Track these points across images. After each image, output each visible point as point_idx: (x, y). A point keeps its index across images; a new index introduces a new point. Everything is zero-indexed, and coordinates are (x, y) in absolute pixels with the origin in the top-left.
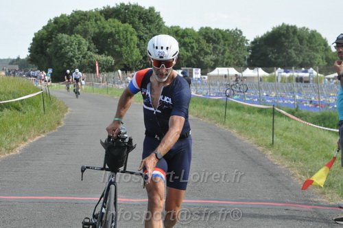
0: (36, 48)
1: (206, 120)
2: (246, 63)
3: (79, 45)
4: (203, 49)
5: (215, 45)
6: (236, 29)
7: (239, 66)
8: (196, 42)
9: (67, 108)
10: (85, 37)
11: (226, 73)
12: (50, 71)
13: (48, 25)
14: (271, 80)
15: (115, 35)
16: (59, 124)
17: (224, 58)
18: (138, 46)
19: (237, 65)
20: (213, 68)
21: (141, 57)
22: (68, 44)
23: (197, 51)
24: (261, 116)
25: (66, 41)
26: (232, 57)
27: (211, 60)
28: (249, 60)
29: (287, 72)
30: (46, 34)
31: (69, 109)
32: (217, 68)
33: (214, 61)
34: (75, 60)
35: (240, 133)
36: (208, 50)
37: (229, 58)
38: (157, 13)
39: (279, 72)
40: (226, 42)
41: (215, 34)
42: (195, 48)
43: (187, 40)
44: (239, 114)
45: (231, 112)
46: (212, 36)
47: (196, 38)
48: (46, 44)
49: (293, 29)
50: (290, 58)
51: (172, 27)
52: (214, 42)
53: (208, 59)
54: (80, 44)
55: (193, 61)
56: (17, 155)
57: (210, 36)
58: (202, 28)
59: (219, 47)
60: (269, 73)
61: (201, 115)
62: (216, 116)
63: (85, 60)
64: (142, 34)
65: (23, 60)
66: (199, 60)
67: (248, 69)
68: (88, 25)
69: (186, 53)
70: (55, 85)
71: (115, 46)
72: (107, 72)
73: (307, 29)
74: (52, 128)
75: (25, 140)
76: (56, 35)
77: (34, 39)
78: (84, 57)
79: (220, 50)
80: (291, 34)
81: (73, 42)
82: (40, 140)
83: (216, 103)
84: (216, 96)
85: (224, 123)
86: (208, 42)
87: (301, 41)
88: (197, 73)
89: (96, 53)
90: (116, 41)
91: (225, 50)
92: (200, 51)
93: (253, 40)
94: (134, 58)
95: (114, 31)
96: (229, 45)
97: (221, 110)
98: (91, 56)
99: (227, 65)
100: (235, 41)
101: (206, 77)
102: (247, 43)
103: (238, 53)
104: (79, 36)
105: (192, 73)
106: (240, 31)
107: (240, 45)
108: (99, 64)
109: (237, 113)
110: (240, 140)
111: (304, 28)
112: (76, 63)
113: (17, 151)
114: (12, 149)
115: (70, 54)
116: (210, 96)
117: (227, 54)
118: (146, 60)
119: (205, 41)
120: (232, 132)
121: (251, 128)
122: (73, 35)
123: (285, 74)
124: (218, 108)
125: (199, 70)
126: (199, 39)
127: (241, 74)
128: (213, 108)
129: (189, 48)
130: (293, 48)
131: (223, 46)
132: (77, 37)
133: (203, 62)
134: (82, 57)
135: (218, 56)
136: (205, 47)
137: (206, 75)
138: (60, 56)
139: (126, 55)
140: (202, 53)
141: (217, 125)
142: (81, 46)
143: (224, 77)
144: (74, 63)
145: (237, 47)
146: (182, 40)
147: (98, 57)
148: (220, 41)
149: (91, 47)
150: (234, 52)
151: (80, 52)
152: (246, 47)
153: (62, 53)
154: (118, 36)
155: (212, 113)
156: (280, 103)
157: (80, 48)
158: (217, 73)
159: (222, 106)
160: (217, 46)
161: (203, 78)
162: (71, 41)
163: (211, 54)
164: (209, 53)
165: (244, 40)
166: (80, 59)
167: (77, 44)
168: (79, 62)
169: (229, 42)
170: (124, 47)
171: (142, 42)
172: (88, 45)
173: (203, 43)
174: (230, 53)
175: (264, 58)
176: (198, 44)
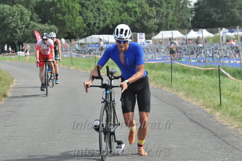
2: (190, 24)
4: (146, 14)
5: (158, 9)
7: (183, 28)
8: (139, 7)
9: (13, 79)
10: (27, 7)
11: (170, 36)
14: (216, 40)
15: (56, 4)
16: (5, 96)
17: (168, 21)
18: (81, 13)
19: (181, 28)
20: (157, 32)
21: (85, 25)
22: (10, 15)
23: (140, 15)
24: (207, 77)
25: (8, 12)
26: (176, 19)
27: (155, 24)
28: (192, 22)
29: (232, 32)
31: (15, 80)
32: (161, 32)
33: (158, 25)
34: (18, 31)
35: (187, 95)
37: (173, 20)
39: (224, 32)
40: (169, 5)
42: (138, 13)
43: (129, 5)
44: (186, 77)
45: (177, 75)
50: (234, 17)
52: (157, 5)
53: (152, 23)
54: (22, 14)
55: (137, 25)
59: (162, 10)
60: (213, 33)
62: (162, 79)
63: (28, 30)
66: (143, 25)
67: (192, 31)
69: (128, 17)
71: (58, 15)
78: (27, 27)
79: (163, 13)
81: (15, 13)
84: (161, 60)
85: (171, 86)
86: (151, 6)
88: (142, 38)
89: (39, 22)
90: (58, 9)
91: (168, 13)
92: (143, 15)
94: (78, 26)
96: (172, 8)
97: (167, 73)
98: (34, 26)
99: (171, 28)
100: (178, 3)
101: (151, 41)
102: (190, 5)
103: (181, 15)
104: (21, 6)
105: (137, 38)
107: (183, 6)
109: (184, 75)
110: (188, 103)
112: (20, 33)
115: (13, 25)
116: (155, 60)
117: (170, 17)
118: (89, 27)
119: (148, 5)
120: (179, 95)
121: (197, 90)
122: (15, 6)
123: (229, 34)
124: (164, 72)
125: (144, 35)
126: (142, 3)
127: (185, 36)
128: (159, 72)
129: (132, 13)
130: (237, 7)
131: (166, 10)
132: (19, 8)
133: (147, 26)
134: (25, 27)
135: (161, 19)
136: (148, 11)
137: (151, 39)
138: (3, 28)
139: (69, 23)
140: (146, 17)
141: (163, 88)
142: (24, 16)
143: (168, 40)
144: (17, 33)
145: (180, 9)
146: (125, 5)
147: (41, 27)
148: (163, 5)
149: (33, 17)
150: (178, 15)
151: (22, 23)
152: (189, 8)
153: (5, 24)
154: (60, 5)
155: (158, 77)
156: (226, 64)
157: (23, 18)
158: (162, 37)
159: (167, 70)
160: (160, 9)
161: (147, 42)
162: (13, 12)
163: (154, 18)
164: (152, 17)
165: (187, 2)
166: (23, 30)
167: (19, 14)
168: (22, 32)
169: (172, 5)
170: (66, 15)
171: (84, 9)
172: (30, 14)
173: (146, 7)
174: (174, 16)
175: (207, 19)
176: (141, 8)
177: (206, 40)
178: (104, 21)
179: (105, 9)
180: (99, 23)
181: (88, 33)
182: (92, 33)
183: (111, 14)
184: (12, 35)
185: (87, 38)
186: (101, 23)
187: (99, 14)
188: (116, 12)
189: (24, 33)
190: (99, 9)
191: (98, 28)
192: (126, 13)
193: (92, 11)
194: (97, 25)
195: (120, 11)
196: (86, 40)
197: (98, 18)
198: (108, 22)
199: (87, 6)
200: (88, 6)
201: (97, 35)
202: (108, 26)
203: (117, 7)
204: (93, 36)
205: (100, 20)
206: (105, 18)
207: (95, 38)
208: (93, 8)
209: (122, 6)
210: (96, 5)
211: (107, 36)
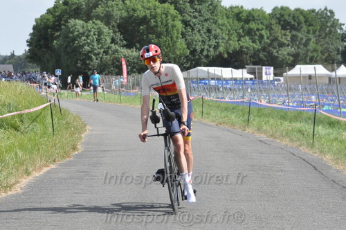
0: (39, 41)
1: (286, 142)
2: (339, 57)
3: (99, 35)
4: (276, 39)
5: (294, 33)
6: (326, 9)
7: (330, 62)
8: (266, 29)
9: (85, 125)
10: (107, 24)
11: (312, 72)
12: (58, 72)
13: (55, 7)
15: (149, 21)
16: (74, 148)
17: (308, 50)
18: (183, 35)
19: (326, 61)
20: (292, 66)
21: (188, 52)
22: (83, 34)
23: (268, 41)
25: (81, 31)
26: (320, 48)
27: (288, 54)
28: (343, 53)
30: (52, 19)
31: (88, 127)
32: (298, 67)
33: (292, 56)
34: (93, 57)
35: (336, 160)
36: (283, 40)
37: (315, 50)
40: (311, 28)
41: (294, 17)
42: (265, 38)
43: (253, 25)
44: (333, 133)
45: (320, 130)
46: (290, 19)
47: (266, 23)
48: (52, 35)
51: (231, 8)
52: (293, 28)
53: (284, 53)
54: (100, 33)
55: (261, 55)
56: (17, 196)
57: (286, 20)
58: (275, 9)
59: (300, 35)
61: (278, 134)
62: (299, 135)
63: (108, 57)
64: (189, 18)
65: (19, 57)
66: (270, 54)
67: (343, 66)
68: (112, 6)
69: (251, 43)
70: (65, 92)
71: (151, 36)
72: (140, 73)
74: (66, 154)
75: (28, 173)
76: (67, 22)
77: (34, 28)
78: (106, 52)
79: (302, 39)
81: (90, 31)
82: (48, 172)
83: (298, 116)
84: (297, 107)
85: (312, 146)
86: (284, 28)
88: (268, 73)
89: (124, 46)
90: (152, 28)
91: (309, 40)
92: (273, 41)
94: (178, 53)
95: (148, 15)
96: (314, 32)
97: (308, 128)
98: (117, 51)
99: (312, 61)
100: (323, 26)
101: (282, 78)
102: (341, 29)
103: (327, 43)
104: (98, 22)
105: (261, 73)
106: (331, 12)
107: (330, 32)
108: (127, 61)
109: (331, 131)
110: (338, 171)
112: (95, 61)
113: (18, 189)
114: (10, 187)
115: (87, 48)
116: (289, 106)
117: (312, 45)
118: (194, 56)
119: (280, 27)
120: (325, 159)
122: (91, 22)
124: (302, 124)
125: (271, 69)
126: (271, 24)
127: (333, 74)
128: (294, 124)
129: (257, 38)
131: (306, 34)
132: (96, 24)
133: (278, 57)
134: (104, 52)
135: (298, 48)
136: (280, 35)
137: (282, 76)
138: (72, 52)
139: (166, 48)
140: (276, 44)
141: (301, 148)
142: (102, 37)
143: (307, 78)
144: (92, 61)
145: (326, 34)
146: (247, 26)
147: (126, 52)
148: (302, 27)
149: (116, 38)
150: (323, 43)
151: (100, 46)
152: (339, 34)
153: (75, 48)
154: (154, 22)
155: (292, 131)
157: (101, 39)
158: (299, 73)
159: (307, 122)
160: (298, 34)
161: (277, 80)
162: (88, 30)
163: (288, 45)
164: (285, 44)
165: (337, 24)
166: (101, 56)
167: (96, 33)
168: (99, 59)
169: (315, 28)
170: (163, 37)
171: (189, 30)
172: (111, 34)
173: (276, 29)
174: (317, 44)
176: (270, 31)
178: (216, 47)
179: (218, 31)
180: (208, 51)
181: (191, 64)
182: (198, 64)
183: (227, 38)
184: (84, 63)
185: (191, 70)
187: (209, 37)
188: (233, 36)
189: (101, 61)
190: (209, 31)
191: (207, 56)
192: (247, 38)
193: (199, 31)
194: (205, 53)
195: (239, 34)
196: (189, 74)
197: (207, 43)
198: (221, 49)
199: (192, 25)
200: (194, 25)
201: (204, 66)
202: (220, 55)
203: (235, 28)
204: (199, 68)
205: (210, 46)
206: (218, 43)
208: (201, 28)
209: (242, 28)
210: (206, 25)
211: (220, 69)
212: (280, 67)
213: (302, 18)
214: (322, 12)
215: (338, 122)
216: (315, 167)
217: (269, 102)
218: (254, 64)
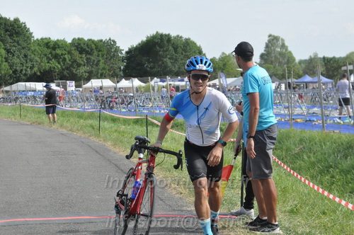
1: (80, 134)
2: (121, 73)
4: (75, 61)
5: (88, 56)
6: (110, 39)
7: (115, 76)
8: (68, 54)
11: (100, 85)
14: (147, 89)
18: (7, 60)
19: (112, 76)
20: (88, 80)
21: (11, 72)
23: (70, 63)
24: (137, 127)
26: (107, 67)
27: (85, 72)
28: (124, 71)
29: (163, 82)
32: (92, 80)
33: (88, 73)
35: (115, 145)
36: (82, 63)
37: (104, 69)
38: (22, 23)
39: (155, 82)
40: (100, 53)
41: (87, 45)
42: (67, 60)
43: (59, 51)
45: (105, 124)
46: (85, 47)
47: (67, 50)
49: (167, 38)
50: (166, 67)
51: (42, 39)
52: (87, 53)
53: (82, 70)
55: (65, 73)
57: (83, 47)
58: (74, 39)
59: (92, 58)
60: (145, 83)
61: (75, 128)
62: (90, 129)
66: (72, 72)
67: (123, 79)
69: (57, 64)
73: (181, 37)
79: (94, 61)
80: (165, 42)
83: (91, 116)
84: (91, 109)
85: (99, 136)
86: (81, 53)
87: (176, 49)
88: (71, 86)
91: (99, 61)
92: (73, 62)
93: (127, 50)
94: (3, 73)
96: (103, 56)
97: (96, 123)
99: (102, 76)
100: (109, 51)
101: (81, 89)
102: (121, 53)
103: (112, 63)
105: (66, 85)
106: (114, 41)
107: (114, 55)
109: (113, 125)
110: (115, 153)
111: (178, 36)
116: (84, 109)
117: (101, 65)
118: (16, 74)
119: (78, 52)
120: (107, 144)
121: (126, 140)
123: (161, 84)
124: (93, 121)
125: (73, 83)
126: (71, 50)
128: (87, 121)
129: (61, 60)
130: (168, 56)
131: (97, 57)
133: (77, 74)
135: (92, 67)
136: (78, 58)
137: (81, 87)
140: (75, 65)
141: (91, 138)
145: (111, 57)
146: (54, 52)
148: (93, 52)
150: (109, 63)
152: (120, 57)
155: (86, 126)
156: (156, 113)
159: (96, 119)
161: (77, 91)
163: (84, 65)
165: (118, 50)
169: (103, 53)
171: (10, 55)
173: (75, 54)
174: (105, 64)
175: (139, 68)
176: (71, 55)
177: (138, 89)
178: (32, 68)
179: (33, 56)
180: (26, 70)
181: (14, 80)
182: (18, 80)
183: (39, 60)
185: (13, 85)
186: (28, 69)
187: (26, 60)
188: (44, 59)
190: (26, 56)
191: (25, 75)
192: (54, 60)
193: (18, 57)
194: (24, 72)
196: (11, 88)
197: (25, 65)
198: (35, 69)
199: (12, 52)
200: (14, 52)
201: (23, 82)
202: (35, 73)
203: (45, 53)
204: (19, 83)
205: (27, 67)
206: (33, 65)
207: (21, 85)
208: (19, 54)
209: (51, 53)
210: (23, 51)
211: (34, 83)
212: (79, 81)
213: (93, 45)
214: (108, 41)
215: (119, 119)
216: (96, 151)
217: (71, 107)
218: (61, 79)
